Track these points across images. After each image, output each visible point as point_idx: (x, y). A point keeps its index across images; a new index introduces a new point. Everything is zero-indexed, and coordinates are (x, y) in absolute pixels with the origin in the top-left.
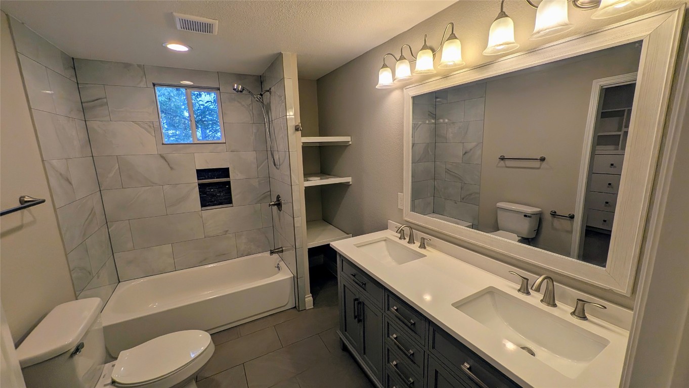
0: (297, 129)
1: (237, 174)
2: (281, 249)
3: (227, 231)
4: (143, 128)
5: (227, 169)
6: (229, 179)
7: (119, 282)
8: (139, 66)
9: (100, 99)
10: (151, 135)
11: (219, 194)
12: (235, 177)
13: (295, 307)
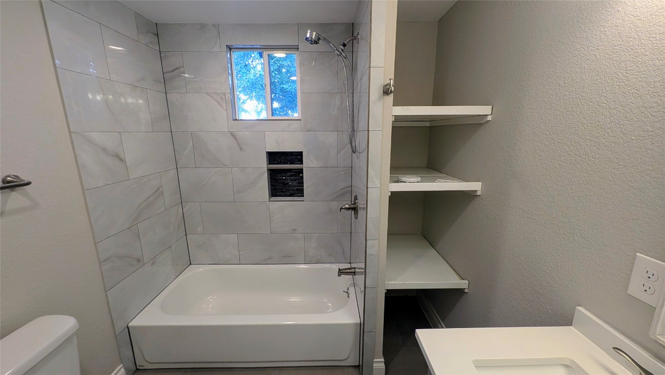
0: (386, 92)
1: (312, 161)
2: (353, 270)
3: (295, 230)
4: (215, 100)
5: (301, 154)
6: (301, 165)
7: (191, 264)
8: (214, 25)
9: (177, 68)
10: (223, 109)
11: (291, 184)
12: (309, 164)
13: (358, 366)
